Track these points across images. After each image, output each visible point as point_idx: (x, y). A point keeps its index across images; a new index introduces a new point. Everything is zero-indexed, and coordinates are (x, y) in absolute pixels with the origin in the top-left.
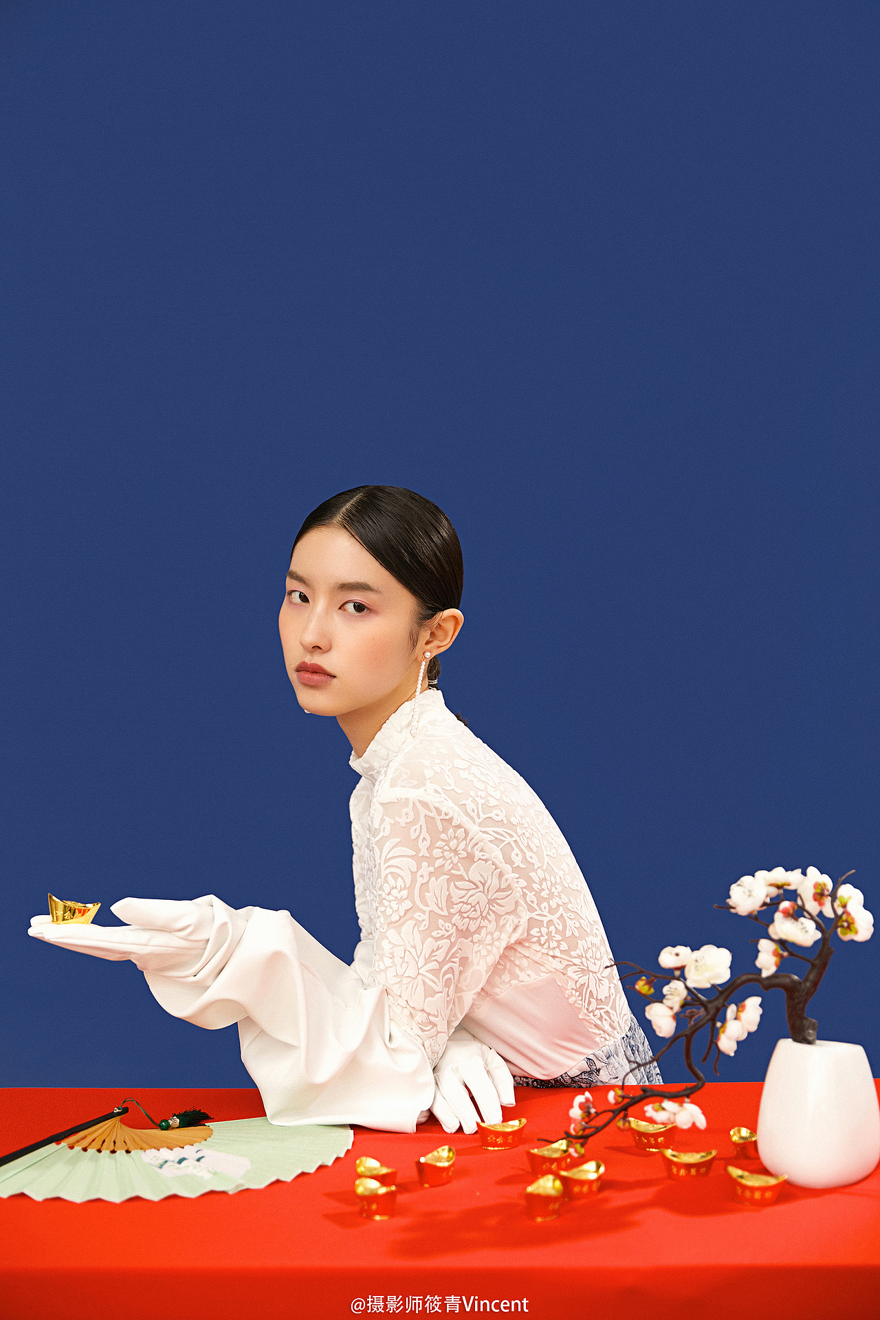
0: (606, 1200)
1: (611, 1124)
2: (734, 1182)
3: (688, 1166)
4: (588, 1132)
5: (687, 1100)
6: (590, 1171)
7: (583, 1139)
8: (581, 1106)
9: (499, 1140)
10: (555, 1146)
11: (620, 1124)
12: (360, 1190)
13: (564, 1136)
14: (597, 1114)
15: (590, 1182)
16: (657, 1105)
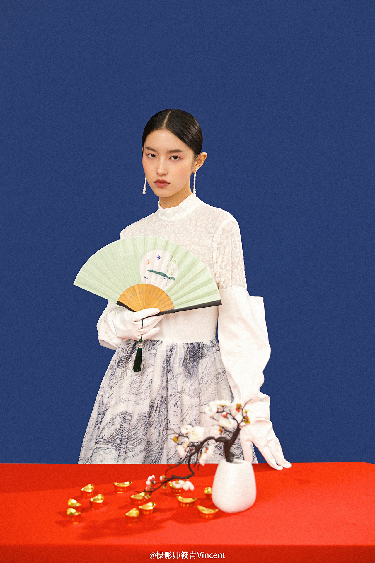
0: (155, 517)
1: (161, 488)
2: (199, 512)
3: (186, 504)
4: (152, 490)
5: (188, 480)
6: (150, 506)
7: (150, 492)
8: (151, 481)
9: (122, 490)
10: (140, 494)
11: (164, 487)
12: (68, 513)
13: (143, 490)
14: (156, 484)
15: (150, 510)
16: (177, 481)
